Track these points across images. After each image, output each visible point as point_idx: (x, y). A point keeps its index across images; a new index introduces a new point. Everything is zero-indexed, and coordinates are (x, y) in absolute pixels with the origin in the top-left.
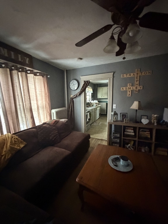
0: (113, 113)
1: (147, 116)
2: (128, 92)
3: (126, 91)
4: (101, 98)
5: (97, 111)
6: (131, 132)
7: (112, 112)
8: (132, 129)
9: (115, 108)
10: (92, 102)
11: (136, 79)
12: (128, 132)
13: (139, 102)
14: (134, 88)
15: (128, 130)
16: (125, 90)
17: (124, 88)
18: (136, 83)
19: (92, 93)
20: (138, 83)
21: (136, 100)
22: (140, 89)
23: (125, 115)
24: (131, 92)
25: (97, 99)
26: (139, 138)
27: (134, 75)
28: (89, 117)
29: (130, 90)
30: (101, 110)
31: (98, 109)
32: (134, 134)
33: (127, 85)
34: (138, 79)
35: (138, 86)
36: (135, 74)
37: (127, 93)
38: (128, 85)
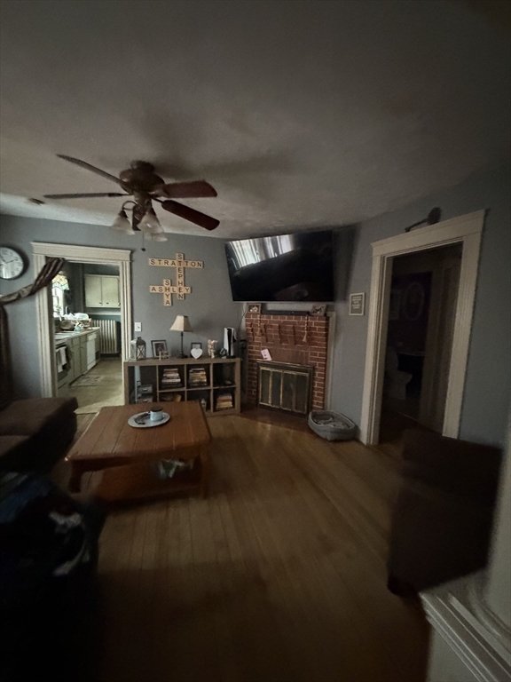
0: (134, 342)
1: (200, 344)
2: (165, 297)
3: (160, 295)
4: (100, 306)
5: (88, 344)
6: (173, 377)
7: (132, 339)
8: (175, 372)
9: (140, 330)
10: (69, 317)
11: (178, 273)
12: (168, 378)
13: (185, 317)
14: (176, 289)
15: (169, 375)
16: (158, 291)
17: (157, 288)
18: (178, 279)
19: (65, 291)
20: (181, 280)
21: (180, 314)
22: (185, 292)
23: (162, 346)
24: (170, 297)
25: (85, 310)
26: (188, 387)
27: (173, 263)
28: (64, 361)
29: (168, 293)
30: (102, 342)
31: (92, 337)
32: (179, 380)
33: (162, 282)
34: (182, 274)
35: (182, 287)
36: (175, 262)
37: (163, 298)
38: (165, 283)
